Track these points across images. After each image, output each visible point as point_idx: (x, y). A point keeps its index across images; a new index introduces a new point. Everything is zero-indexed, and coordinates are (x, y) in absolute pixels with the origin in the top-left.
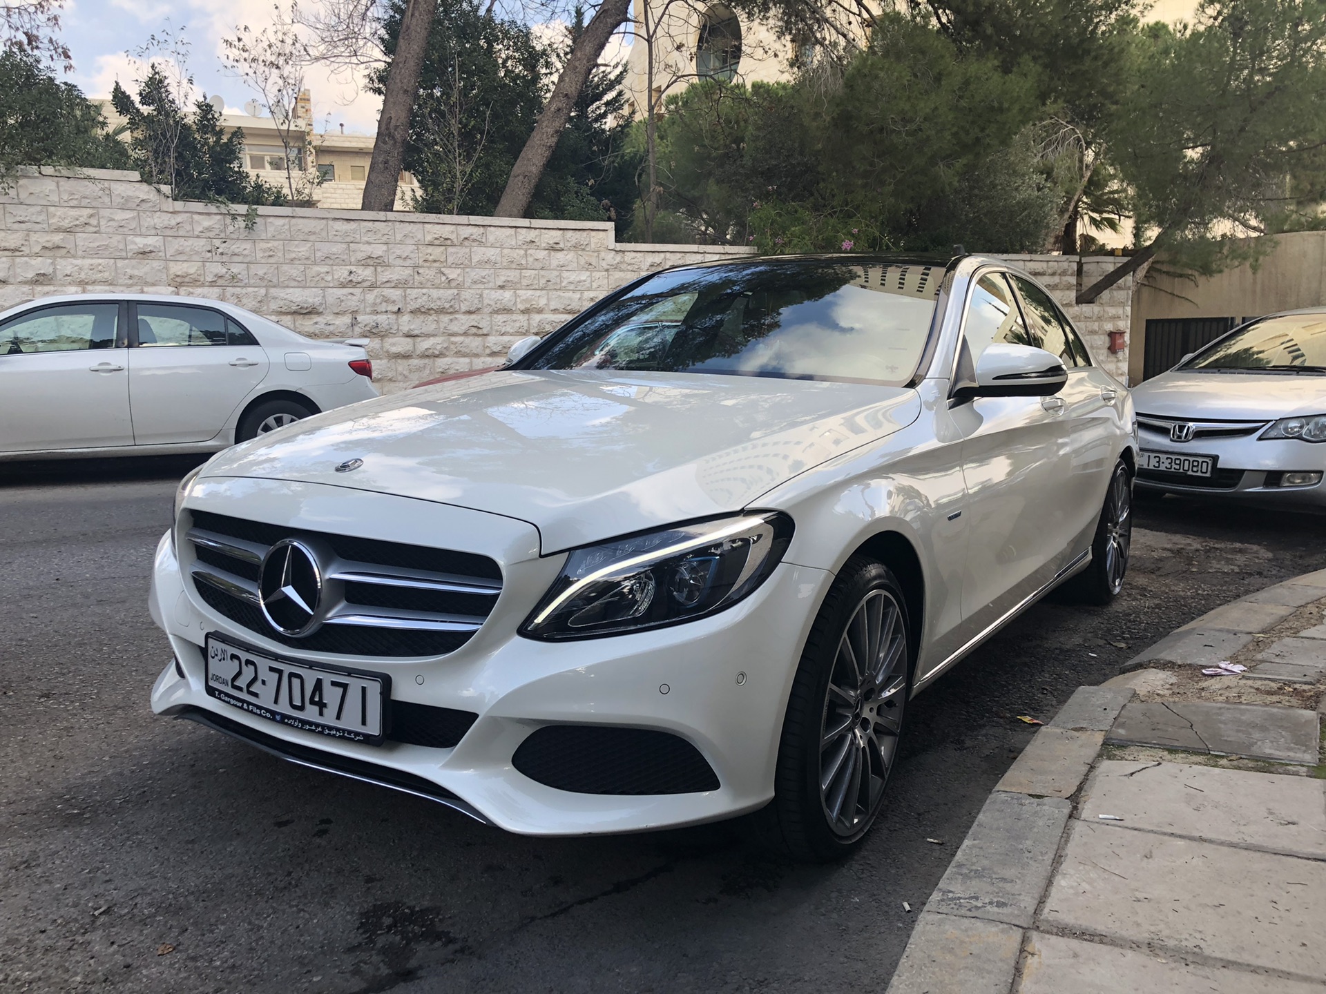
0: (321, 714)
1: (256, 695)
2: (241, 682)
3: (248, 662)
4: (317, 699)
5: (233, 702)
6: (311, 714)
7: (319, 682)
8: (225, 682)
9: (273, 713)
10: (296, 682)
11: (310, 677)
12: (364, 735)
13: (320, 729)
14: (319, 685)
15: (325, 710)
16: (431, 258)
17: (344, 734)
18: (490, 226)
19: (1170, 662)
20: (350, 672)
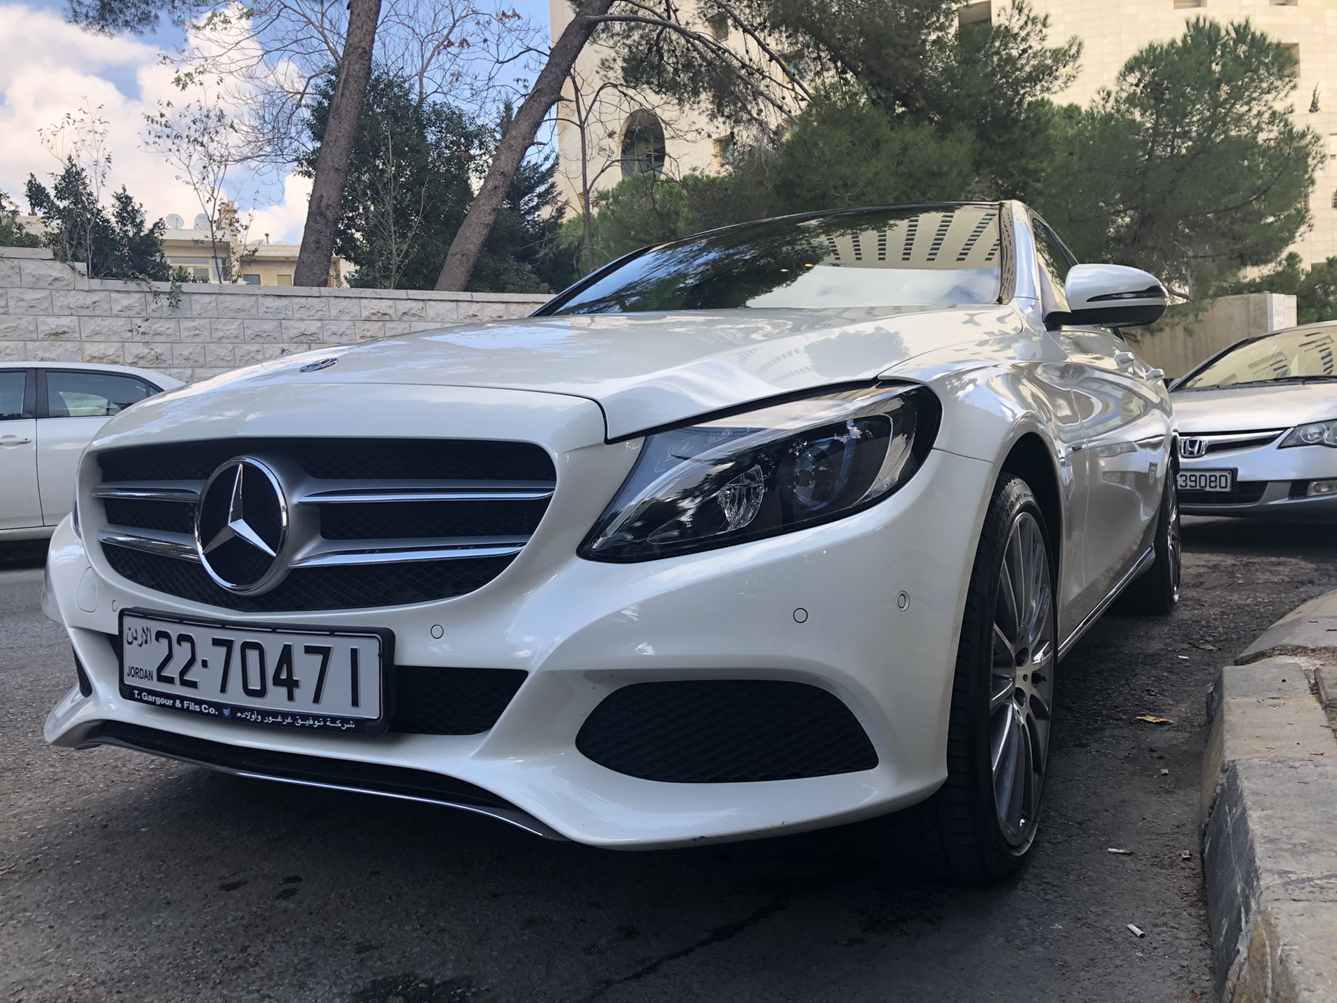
0: (291, 697)
1: (193, 685)
2: (172, 671)
3: (182, 638)
4: (284, 676)
5: (159, 701)
6: (276, 699)
7: (287, 650)
8: (148, 676)
9: (219, 706)
10: (253, 656)
11: (273, 645)
12: (356, 721)
13: (289, 720)
14: (287, 652)
15: (296, 691)
16: (368, 334)
17: (325, 722)
18: (430, 300)
19: (1299, 647)
20: (332, 631)
